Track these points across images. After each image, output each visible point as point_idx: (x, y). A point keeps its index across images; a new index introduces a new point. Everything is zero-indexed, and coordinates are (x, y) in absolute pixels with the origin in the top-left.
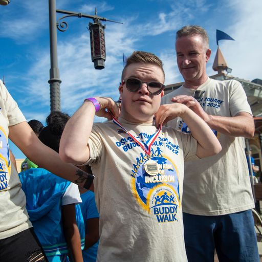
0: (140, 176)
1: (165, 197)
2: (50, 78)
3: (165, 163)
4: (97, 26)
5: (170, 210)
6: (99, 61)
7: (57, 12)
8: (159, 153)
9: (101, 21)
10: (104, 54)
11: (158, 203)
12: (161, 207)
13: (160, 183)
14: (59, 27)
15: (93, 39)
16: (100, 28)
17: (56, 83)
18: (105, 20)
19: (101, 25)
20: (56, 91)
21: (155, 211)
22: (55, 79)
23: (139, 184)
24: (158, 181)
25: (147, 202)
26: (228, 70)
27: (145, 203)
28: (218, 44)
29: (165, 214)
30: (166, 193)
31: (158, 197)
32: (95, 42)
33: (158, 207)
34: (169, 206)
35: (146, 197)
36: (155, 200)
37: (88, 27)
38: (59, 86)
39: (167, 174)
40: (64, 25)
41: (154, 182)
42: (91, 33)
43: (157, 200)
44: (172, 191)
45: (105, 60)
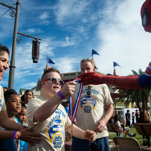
0: (51, 127)
1: (59, 137)
2: (10, 65)
3: (61, 122)
4: (36, 42)
5: (60, 143)
6: (35, 59)
7: (18, 33)
8: (59, 118)
9: (39, 40)
10: (38, 56)
11: (56, 140)
12: (57, 141)
13: (58, 131)
14: (18, 41)
15: (34, 48)
16: (38, 43)
17: (13, 68)
18: (41, 40)
19: (38, 42)
20: (13, 71)
21: (54, 143)
22: (12, 65)
23: (50, 131)
24: (58, 130)
25: (52, 139)
26: (96, 69)
27: (51, 139)
28: (92, 56)
29: (58, 145)
30: (59, 136)
31: (56, 137)
32: (34, 49)
33: (55, 141)
34: (59, 141)
35: (52, 137)
36: (55, 138)
37: (32, 42)
38: (14, 69)
39: (61, 128)
40: (20, 40)
41: (56, 130)
42: (33, 45)
43: (56, 138)
44: (61, 135)
45: (38, 59)
